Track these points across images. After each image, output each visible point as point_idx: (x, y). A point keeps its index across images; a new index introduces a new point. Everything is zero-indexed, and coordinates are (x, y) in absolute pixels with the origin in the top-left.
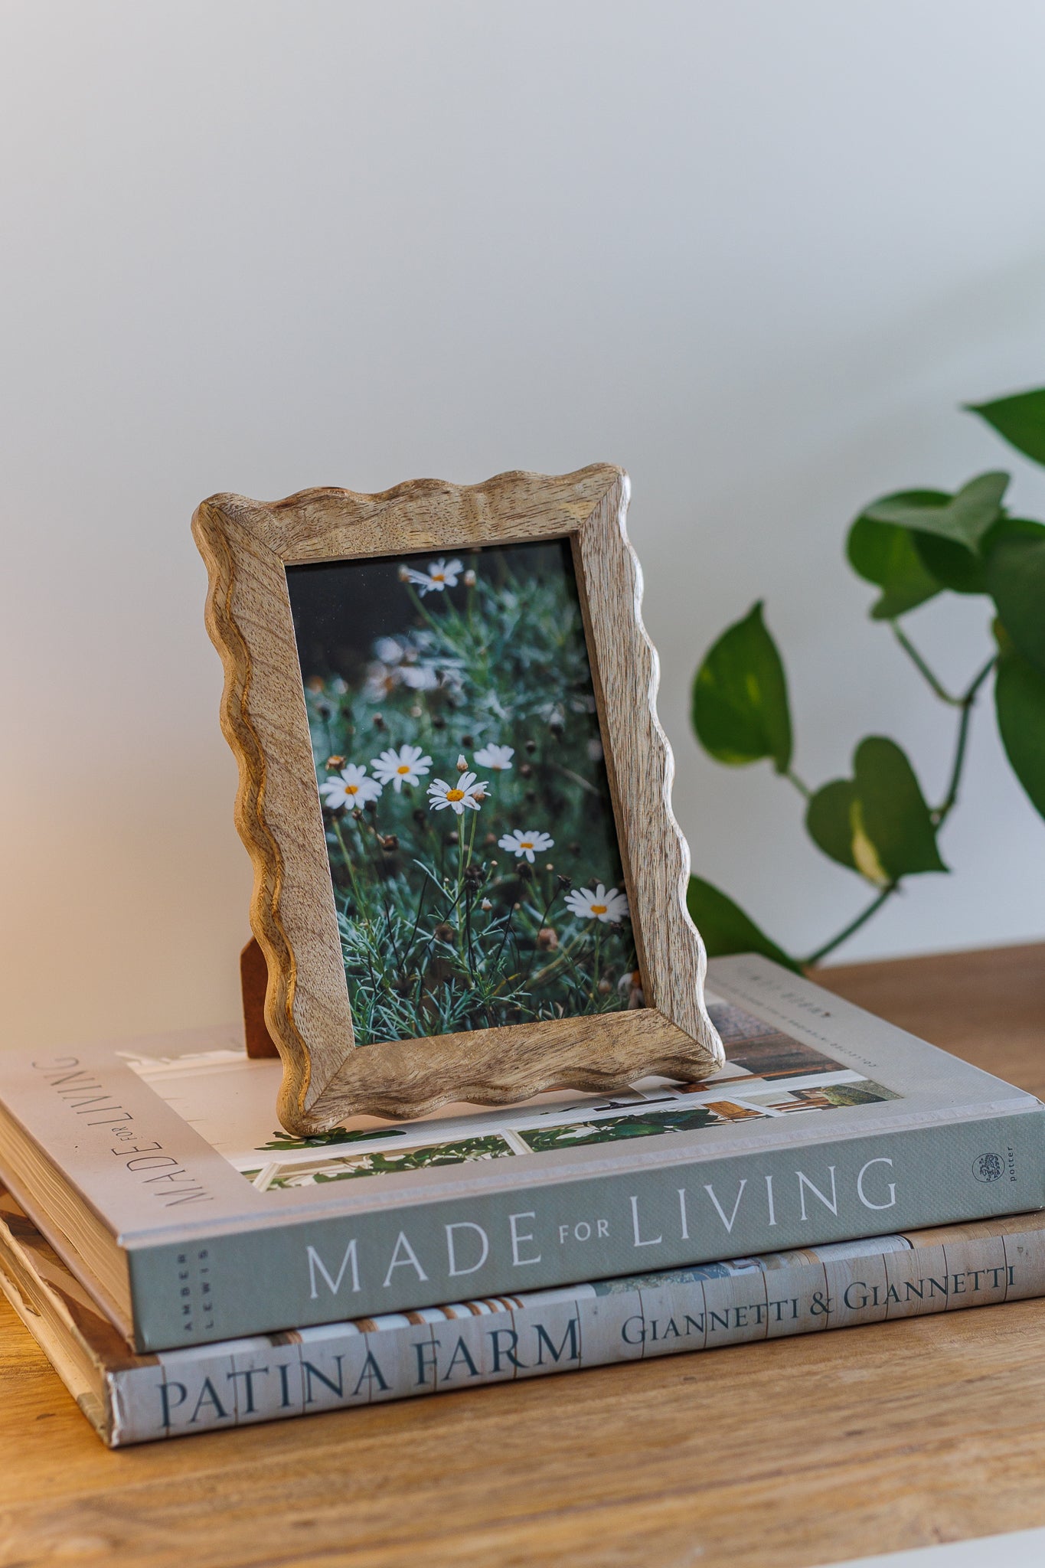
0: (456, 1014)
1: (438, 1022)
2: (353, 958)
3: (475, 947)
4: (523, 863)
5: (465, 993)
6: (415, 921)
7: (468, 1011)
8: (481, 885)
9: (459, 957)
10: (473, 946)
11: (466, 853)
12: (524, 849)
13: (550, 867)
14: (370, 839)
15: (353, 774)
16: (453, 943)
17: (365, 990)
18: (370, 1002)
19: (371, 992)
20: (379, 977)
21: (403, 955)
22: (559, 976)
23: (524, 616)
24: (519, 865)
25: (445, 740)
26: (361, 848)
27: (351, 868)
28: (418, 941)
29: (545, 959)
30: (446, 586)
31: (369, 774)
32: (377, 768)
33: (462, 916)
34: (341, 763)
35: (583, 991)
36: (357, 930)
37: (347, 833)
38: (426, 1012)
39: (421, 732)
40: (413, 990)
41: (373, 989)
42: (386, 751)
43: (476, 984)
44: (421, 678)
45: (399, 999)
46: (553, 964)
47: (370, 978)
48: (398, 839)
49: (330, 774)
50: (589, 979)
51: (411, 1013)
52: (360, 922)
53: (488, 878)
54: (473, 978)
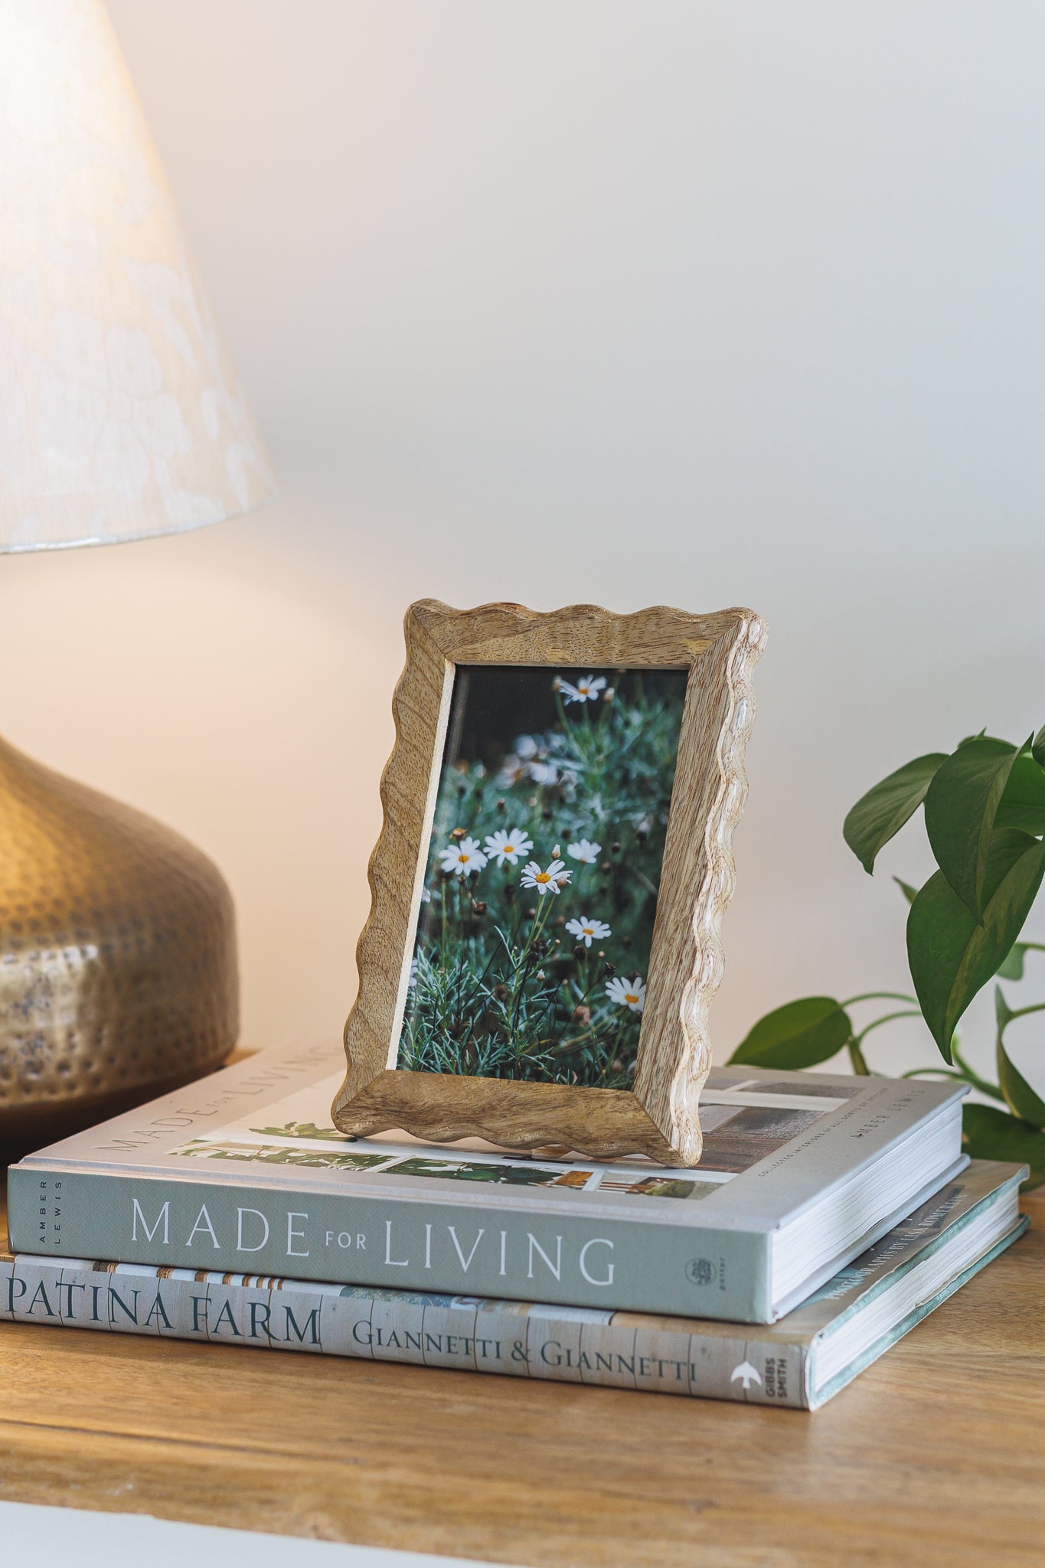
0: (491, 1062)
1: (475, 1066)
2: (425, 998)
3: (522, 1009)
4: (580, 946)
5: (503, 1046)
6: (481, 977)
7: (501, 1061)
8: (542, 958)
9: (507, 1015)
10: (520, 1008)
11: (537, 929)
12: (585, 934)
13: (602, 954)
14: (466, 902)
15: (469, 845)
16: (506, 1003)
17: (427, 1027)
18: (428, 1037)
19: (431, 1029)
20: (441, 1017)
21: (464, 1003)
22: (582, 1049)
23: (643, 734)
24: (576, 947)
25: (548, 830)
26: (457, 908)
27: (445, 923)
28: (478, 995)
29: (575, 1032)
30: (588, 698)
31: (480, 848)
32: (488, 844)
33: (519, 981)
34: (462, 835)
35: (599, 1066)
36: (435, 976)
37: (450, 894)
38: (467, 1056)
39: (531, 820)
40: (463, 1035)
41: (432, 1027)
42: (500, 831)
43: (514, 1041)
44: (544, 775)
45: (450, 1039)
46: (581, 1037)
47: (433, 1017)
48: (488, 906)
49: (451, 842)
50: (606, 1057)
51: (456, 1053)
52: (439, 969)
53: (549, 953)
54: (513, 1034)
